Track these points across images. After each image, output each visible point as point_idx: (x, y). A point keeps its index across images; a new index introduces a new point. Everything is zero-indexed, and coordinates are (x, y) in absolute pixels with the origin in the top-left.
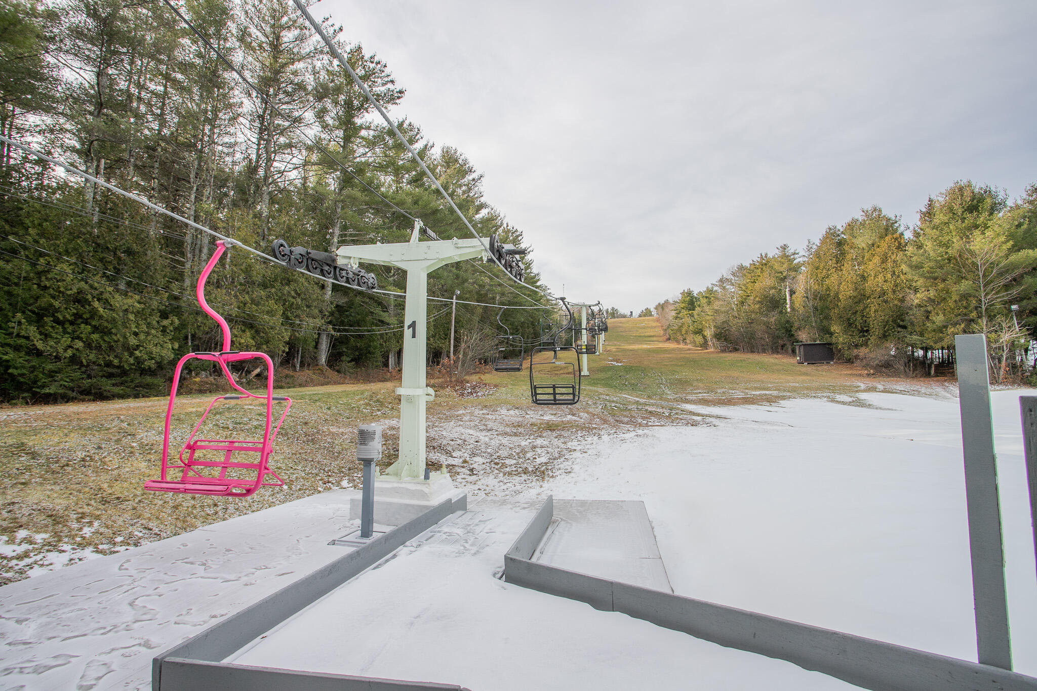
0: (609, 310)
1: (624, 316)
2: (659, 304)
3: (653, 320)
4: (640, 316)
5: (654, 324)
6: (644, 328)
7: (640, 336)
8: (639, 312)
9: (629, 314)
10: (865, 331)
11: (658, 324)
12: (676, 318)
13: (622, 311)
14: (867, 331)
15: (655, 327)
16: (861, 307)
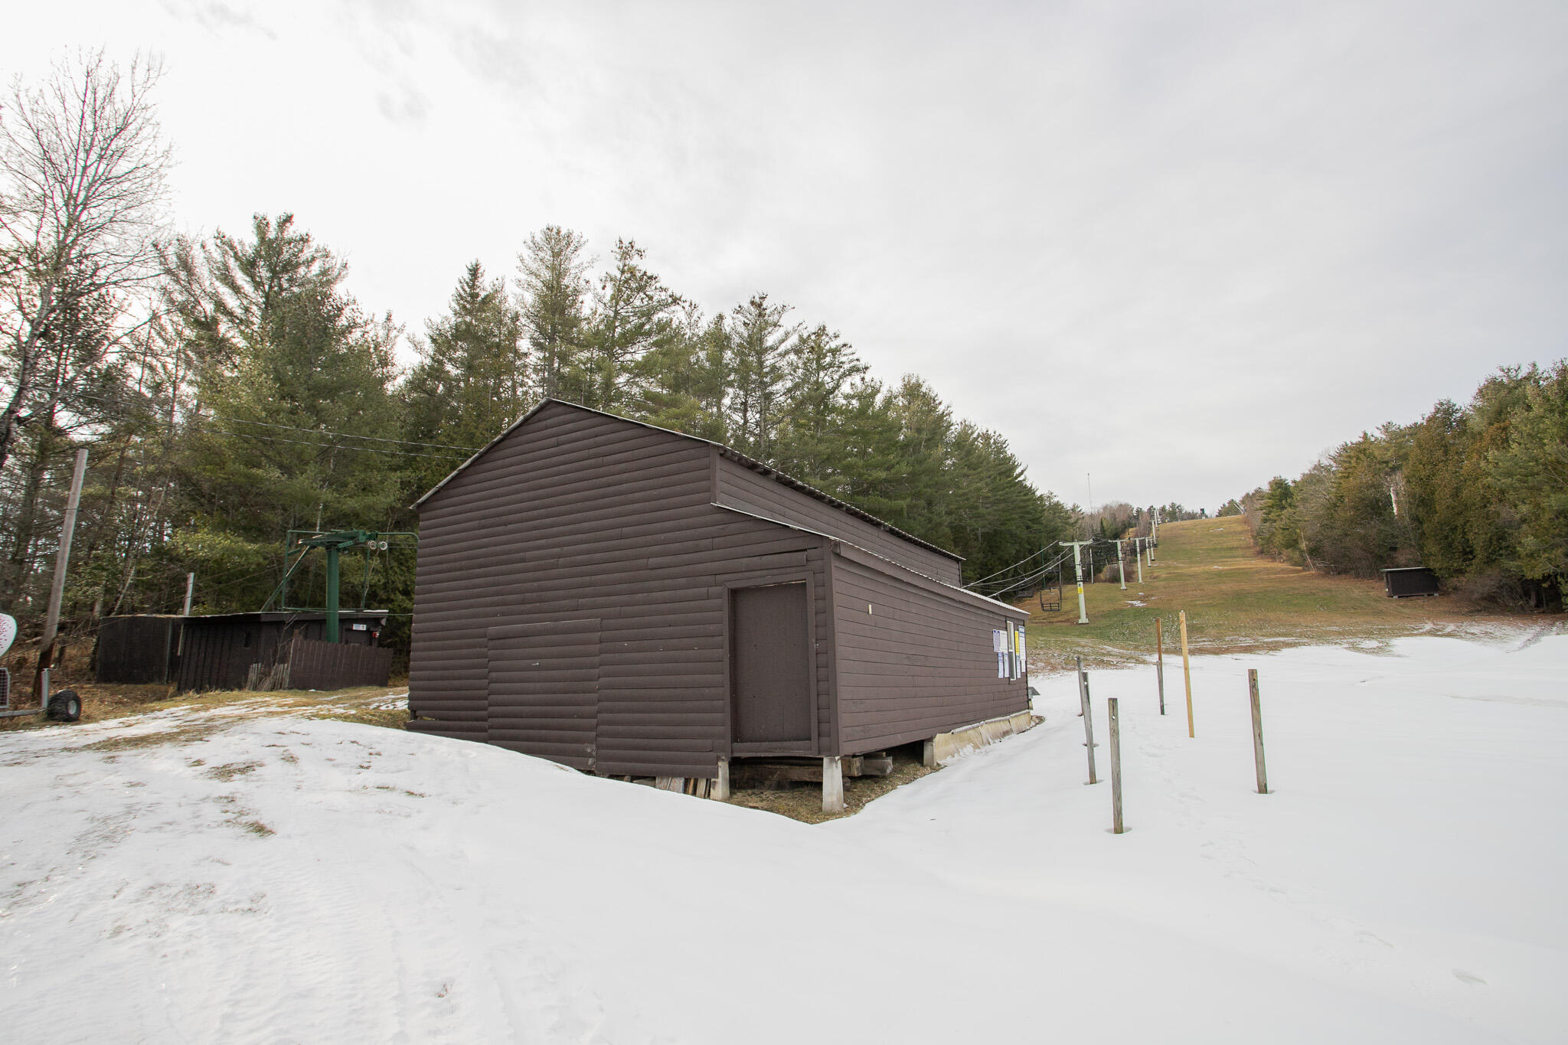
0: (1167, 508)
1: (1192, 516)
2: (1248, 495)
3: (1237, 522)
4: (1220, 514)
5: (1240, 528)
6: (1221, 535)
7: (1215, 549)
8: (1219, 507)
9: (1200, 512)
10: (1468, 553)
11: (1246, 527)
12: (1265, 521)
13: (1189, 507)
14: (1471, 552)
15: (1240, 533)
16: (1460, 521)
